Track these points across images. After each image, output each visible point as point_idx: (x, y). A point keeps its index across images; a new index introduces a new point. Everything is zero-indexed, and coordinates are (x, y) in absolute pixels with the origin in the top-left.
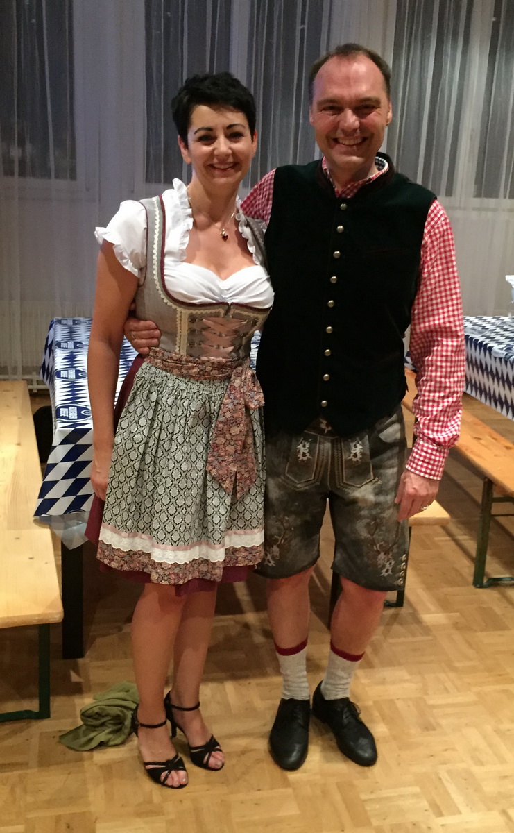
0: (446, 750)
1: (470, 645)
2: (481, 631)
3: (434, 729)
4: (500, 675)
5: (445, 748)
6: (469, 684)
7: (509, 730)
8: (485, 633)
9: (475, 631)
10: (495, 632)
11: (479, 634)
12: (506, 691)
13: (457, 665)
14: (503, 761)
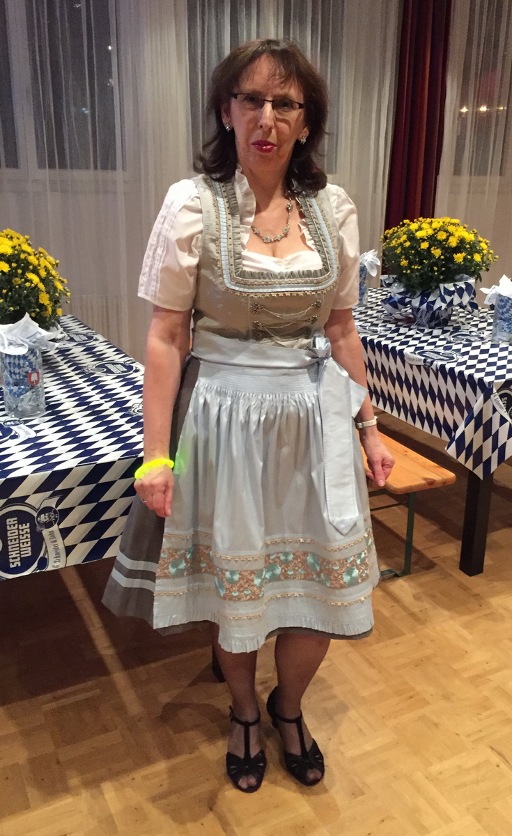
0: (383, 821)
1: (371, 665)
2: (377, 643)
3: (363, 793)
4: (411, 697)
5: (381, 818)
6: (383, 717)
7: (441, 773)
8: (381, 644)
9: (371, 645)
10: (391, 641)
11: (375, 647)
12: (423, 718)
13: (365, 693)
14: (447, 820)
